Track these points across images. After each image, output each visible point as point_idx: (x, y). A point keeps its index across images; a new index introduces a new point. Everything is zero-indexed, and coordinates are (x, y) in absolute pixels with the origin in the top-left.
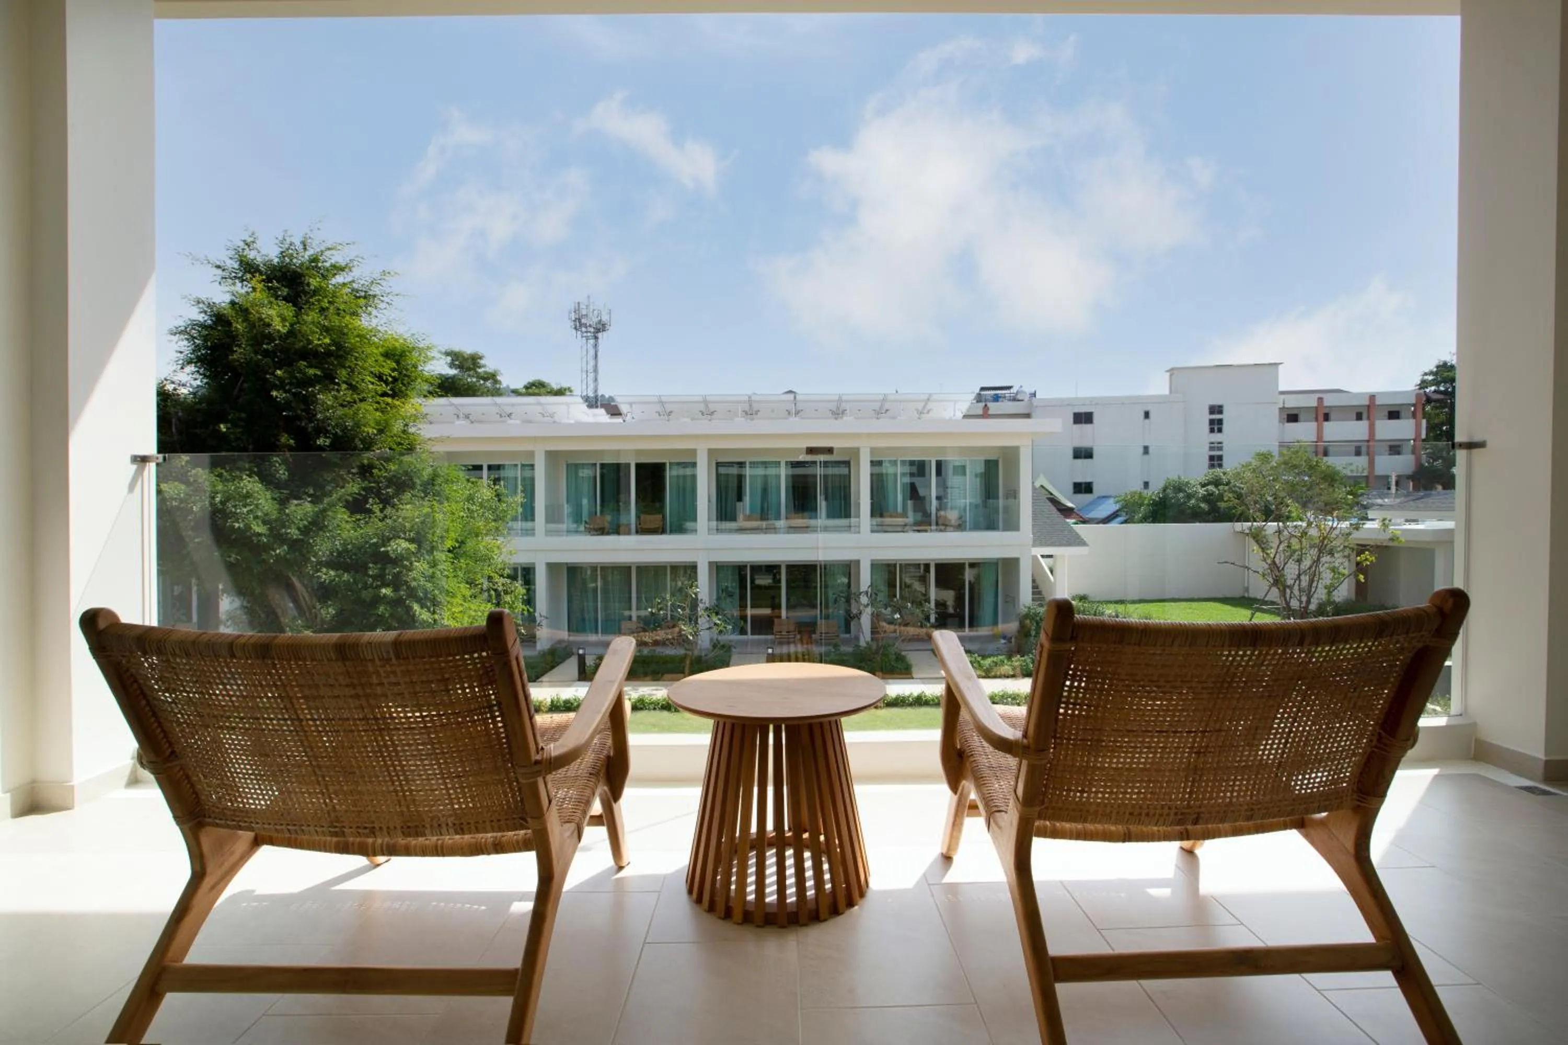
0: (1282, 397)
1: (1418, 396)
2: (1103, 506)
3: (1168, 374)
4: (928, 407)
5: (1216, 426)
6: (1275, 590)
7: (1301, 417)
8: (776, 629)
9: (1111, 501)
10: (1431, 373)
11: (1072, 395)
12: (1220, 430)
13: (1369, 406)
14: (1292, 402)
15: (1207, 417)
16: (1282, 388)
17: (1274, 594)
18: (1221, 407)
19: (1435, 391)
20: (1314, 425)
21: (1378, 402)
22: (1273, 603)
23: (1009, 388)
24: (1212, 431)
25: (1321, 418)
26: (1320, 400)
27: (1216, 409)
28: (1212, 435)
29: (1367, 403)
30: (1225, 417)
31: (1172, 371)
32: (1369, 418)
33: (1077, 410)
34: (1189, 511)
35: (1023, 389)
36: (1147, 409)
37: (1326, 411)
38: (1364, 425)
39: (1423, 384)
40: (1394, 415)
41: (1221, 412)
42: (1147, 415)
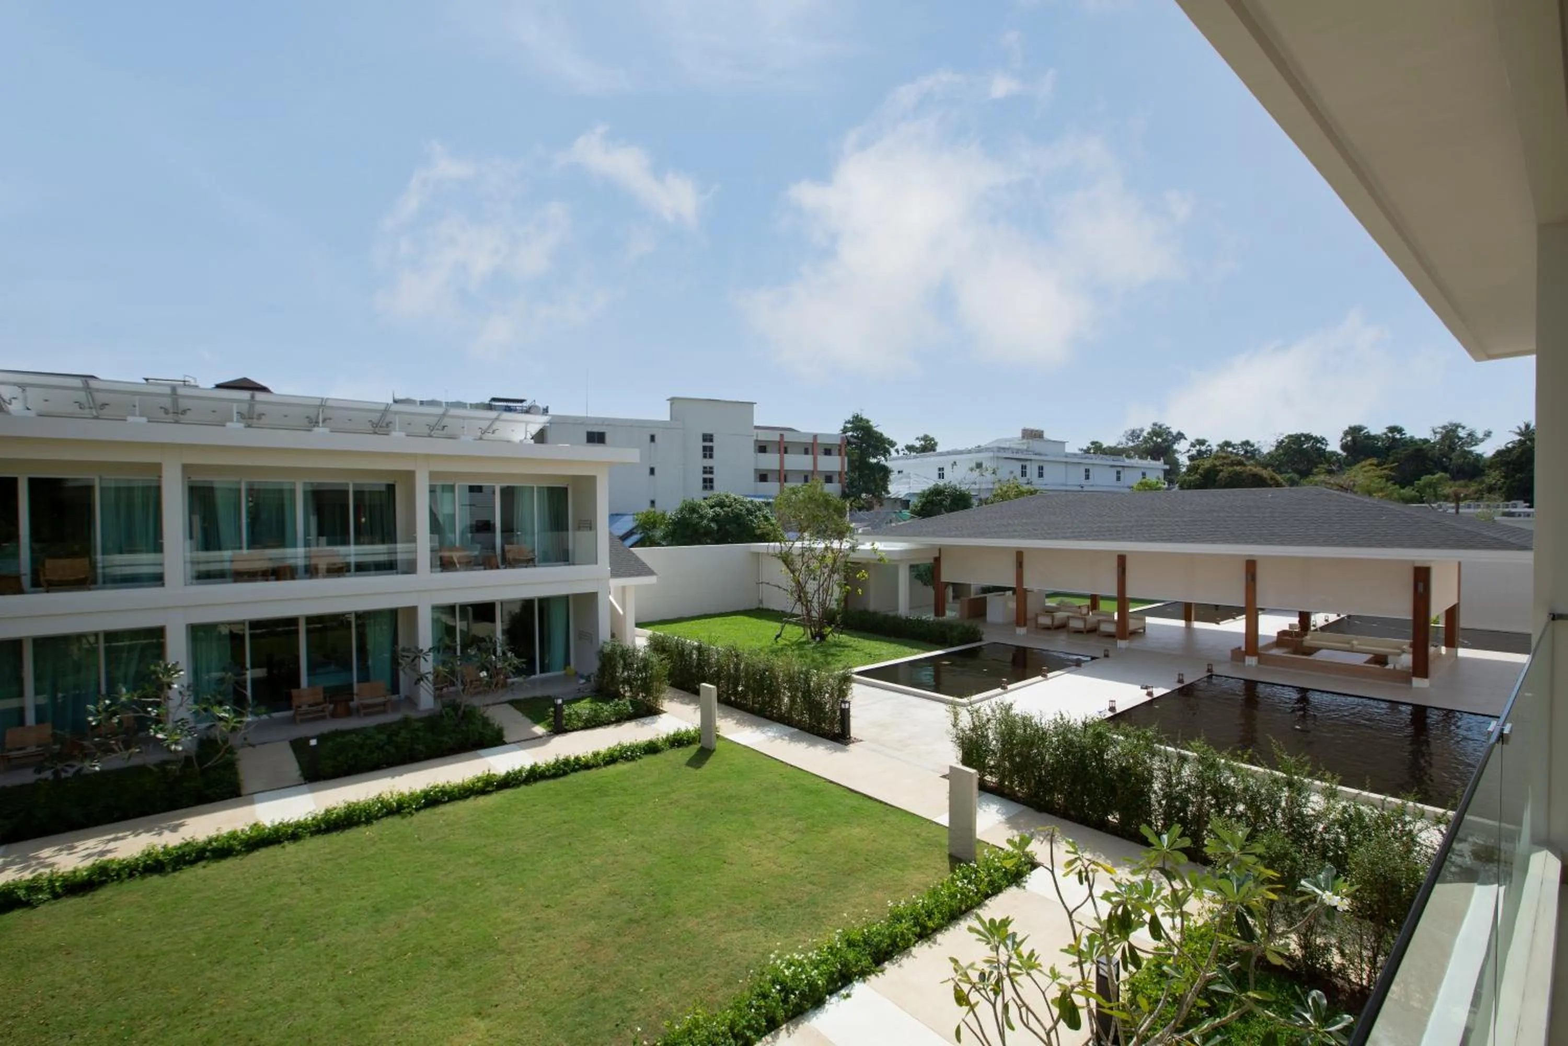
0: (756, 431)
1: (842, 439)
2: (618, 523)
3: (669, 402)
4: (494, 427)
5: (708, 452)
6: (799, 605)
7: (768, 449)
8: (295, 703)
9: (626, 518)
10: (849, 422)
11: (583, 414)
12: (711, 457)
13: (813, 444)
14: (763, 436)
15: (700, 444)
16: (756, 424)
17: (799, 609)
18: (711, 436)
19: (852, 436)
20: (777, 456)
21: (819, 441)
22: (798, 616)
23: (522, 401)
24: (705, 456)
25: (782, 450)
26: (782, 436)
27: (708, 438)
28: (705, 460)
29: (811, 441)
30: (715, 444)
31: (673, 400)
32: (813, 454)
33: (590, 430)
34: (702, 531)
35: (537, 404)
36: (652, 433)
37: (786, 445)
38: (810, 457)
39: (845, 430)
40: (828, 452)
41: (711, 440)
42: (653, 438)
